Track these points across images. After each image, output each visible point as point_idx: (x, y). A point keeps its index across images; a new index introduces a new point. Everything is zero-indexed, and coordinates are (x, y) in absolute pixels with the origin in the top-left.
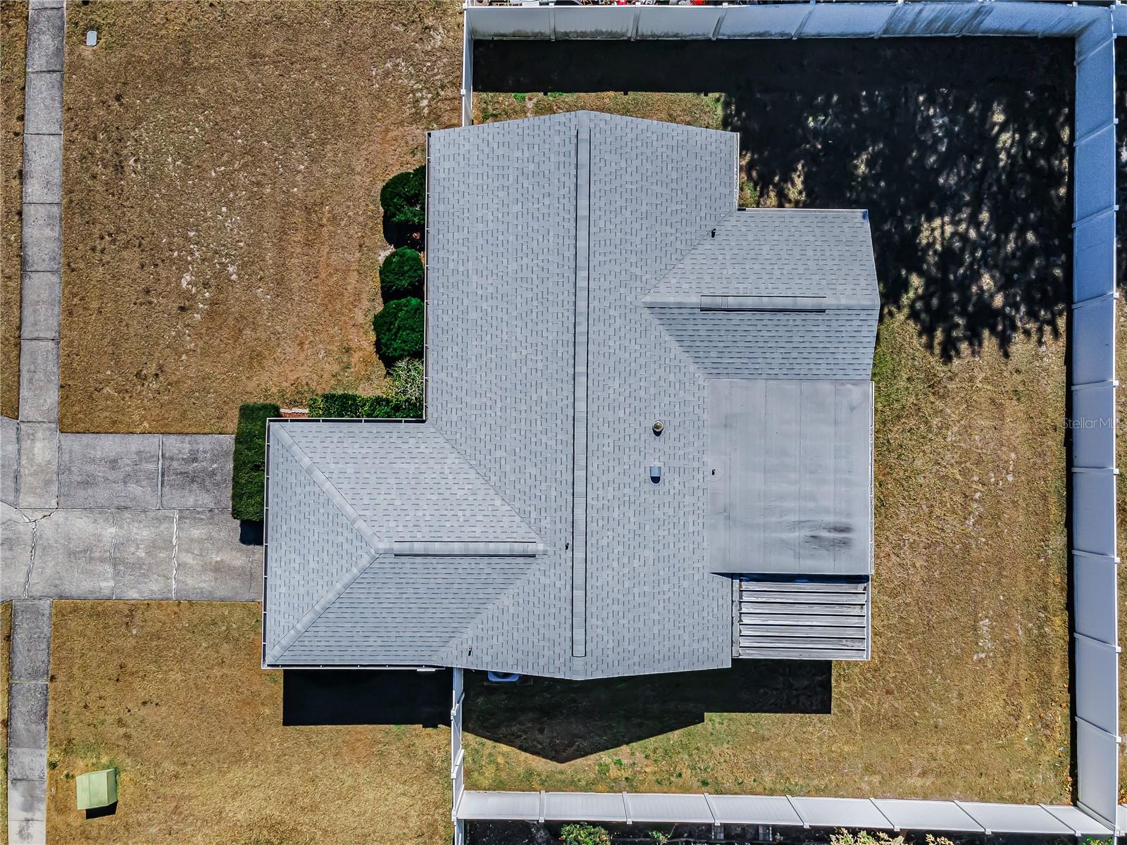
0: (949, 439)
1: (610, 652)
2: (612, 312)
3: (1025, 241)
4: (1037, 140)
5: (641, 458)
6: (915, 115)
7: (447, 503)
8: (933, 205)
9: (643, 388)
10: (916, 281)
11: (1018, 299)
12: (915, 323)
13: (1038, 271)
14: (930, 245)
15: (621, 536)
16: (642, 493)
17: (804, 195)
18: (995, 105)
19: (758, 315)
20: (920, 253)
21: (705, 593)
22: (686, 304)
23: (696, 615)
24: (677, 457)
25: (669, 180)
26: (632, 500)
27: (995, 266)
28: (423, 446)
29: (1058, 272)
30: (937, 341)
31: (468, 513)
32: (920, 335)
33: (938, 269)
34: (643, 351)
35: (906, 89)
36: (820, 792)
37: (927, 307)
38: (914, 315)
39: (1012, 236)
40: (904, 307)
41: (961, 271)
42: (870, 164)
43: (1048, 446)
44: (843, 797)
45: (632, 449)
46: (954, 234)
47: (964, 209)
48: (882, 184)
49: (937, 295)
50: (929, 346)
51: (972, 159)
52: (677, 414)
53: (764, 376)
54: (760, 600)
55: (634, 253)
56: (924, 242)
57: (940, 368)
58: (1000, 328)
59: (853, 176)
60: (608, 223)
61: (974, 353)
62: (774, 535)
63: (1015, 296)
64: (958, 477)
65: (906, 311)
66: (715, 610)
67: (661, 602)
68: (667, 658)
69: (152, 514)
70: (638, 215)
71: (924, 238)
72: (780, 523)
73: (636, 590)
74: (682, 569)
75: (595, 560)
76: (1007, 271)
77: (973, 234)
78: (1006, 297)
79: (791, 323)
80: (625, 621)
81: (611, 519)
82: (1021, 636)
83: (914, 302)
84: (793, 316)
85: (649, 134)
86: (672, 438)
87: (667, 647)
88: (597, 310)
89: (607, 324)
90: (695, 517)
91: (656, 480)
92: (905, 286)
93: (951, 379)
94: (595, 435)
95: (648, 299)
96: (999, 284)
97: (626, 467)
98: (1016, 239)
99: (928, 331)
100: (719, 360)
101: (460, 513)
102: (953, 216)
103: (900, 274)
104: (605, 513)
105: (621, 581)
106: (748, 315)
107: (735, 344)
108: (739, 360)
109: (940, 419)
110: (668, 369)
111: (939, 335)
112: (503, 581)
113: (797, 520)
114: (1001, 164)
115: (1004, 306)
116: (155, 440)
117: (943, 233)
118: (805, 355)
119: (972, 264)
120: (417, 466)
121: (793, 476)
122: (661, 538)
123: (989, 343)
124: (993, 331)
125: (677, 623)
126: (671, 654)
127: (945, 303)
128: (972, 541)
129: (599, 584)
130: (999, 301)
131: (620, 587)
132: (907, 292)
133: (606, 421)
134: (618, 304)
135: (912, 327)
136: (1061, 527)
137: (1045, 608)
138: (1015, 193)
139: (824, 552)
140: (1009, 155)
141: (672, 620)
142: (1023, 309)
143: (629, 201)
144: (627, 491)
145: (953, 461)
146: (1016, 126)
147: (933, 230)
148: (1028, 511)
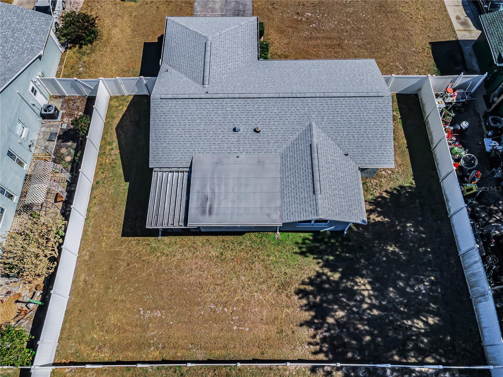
0: (255, 294)
1: (161, 110)
2: (307, 108)
3: (365, 335)
4: (422, 342)
5: (244, 123)
6: (423, 275)
7: (226, 60)
8: (377, 285)
9: (274, 123)
10: (337, 276)
11: (332, 332)
12: (315, 276)
13: (349, 343)
14: (356, 283)
15: (210, 114)
16: (229, 124)
17: (373, 221)
18: (438, 318)
19: (310, 167)
20: (351, 278)
21: (184, 154)
22: (313, 138)
23: (174, 149)
24: (245, 140)
25: (367, 133)
26: (225, 119)
27: (349, 319)
28: (248, 57)
29: (350, 355)
30: (307, 287)
31: (221, 66)
32: (309, 278)
33: (344, 287)
34: (291, 123)
35: (436, 271)
36: (85, 232)
37: (323, 282)
38: (319, 275)
39: (367, 328)
40: (323, 270)
41: (344, 300)
42: (393, 252)
43: (252, 349)
44: (81, 242)
45: (248, 119)
46: (363, 296)
47: (378, 301)
48: (384, 259)
49: (331, 288)
50: (303, 283)
51: (406, 306)
52: (263, 139)
53: (282, 176)
54: (179, 180)
55: (333, 117)
56: (357, 280)
57: (292, 289)
58: (316, 321)
59: (386, 244)
60: (345, 105)
61: (301, 307)
62: (209, 182)
63: (334, 329)
64: (236, 299)
65: (321, 271)
66: (175, 159)
67: (181, 133)
68: (156, 136)
69: (224, 8)
70: (350, 119)
71: (359, 280)
72: (214, 184)
73: (187, 121)
74: (195, 143)
75: (200, 102)
76: (347, 326)
77: (365, 306)
78: (333, 324)
79: (308, 181)
80: (174, 117)
81: (217, 109)
82: (150, 334)
83: (326, 275)
84: (311, 181)
85: (386, 123)
86: (253, 137)
87: (161, 136)
88: (307, 101)
89: (301, 106)
90: (218, 149)
91: (234, 130)
92: (334, 270)
93: (287, 296)
94: (254, 102)
95: (314, 124)
96: (339, 320)
97: (240, 116)
98: (365, 330)
99: (311, 282)
100: (288, 156)
101: (221, 63)
102: (373, 295)
103: (339, 268)
104: (220, 107)
105: (191, 114)
106: (309, 163)
107: (296, 161)
108: (289, 164)
109: (266, 289)
110: (283, 135)
111: (309, 288)
112: (194, 77)
113: (216, 191)
114: (405, 322)
115: (328, 323)
116: (251, 8)
117: (363, 290)
118: (293, 191)
119: (348, 305)
120: (241, 54)
121: (236, 190)
122: (209, 133)
123: (307, 315)
124: (314, 317)
125: (172, 140)
126: (158, 138)
127: (327, 291)
128: (202, 307)
129: (190, 105)
130: (330, 320)
131: (189, 114)
132: (330, 271)
133: (259, 107)
134: (310, 110)
135: (313, 274)
136: (208, 357)
137: (163, 348)
138: (390, 329)
139: (200, 203)
140: (411, 326)
141: (173, 138)
142: (327, 334)
143: (355, 115)
144: (230, 116)
145: (244, 296)
146: (428, 330)
147: (364, 285)
148: (217, 338)
